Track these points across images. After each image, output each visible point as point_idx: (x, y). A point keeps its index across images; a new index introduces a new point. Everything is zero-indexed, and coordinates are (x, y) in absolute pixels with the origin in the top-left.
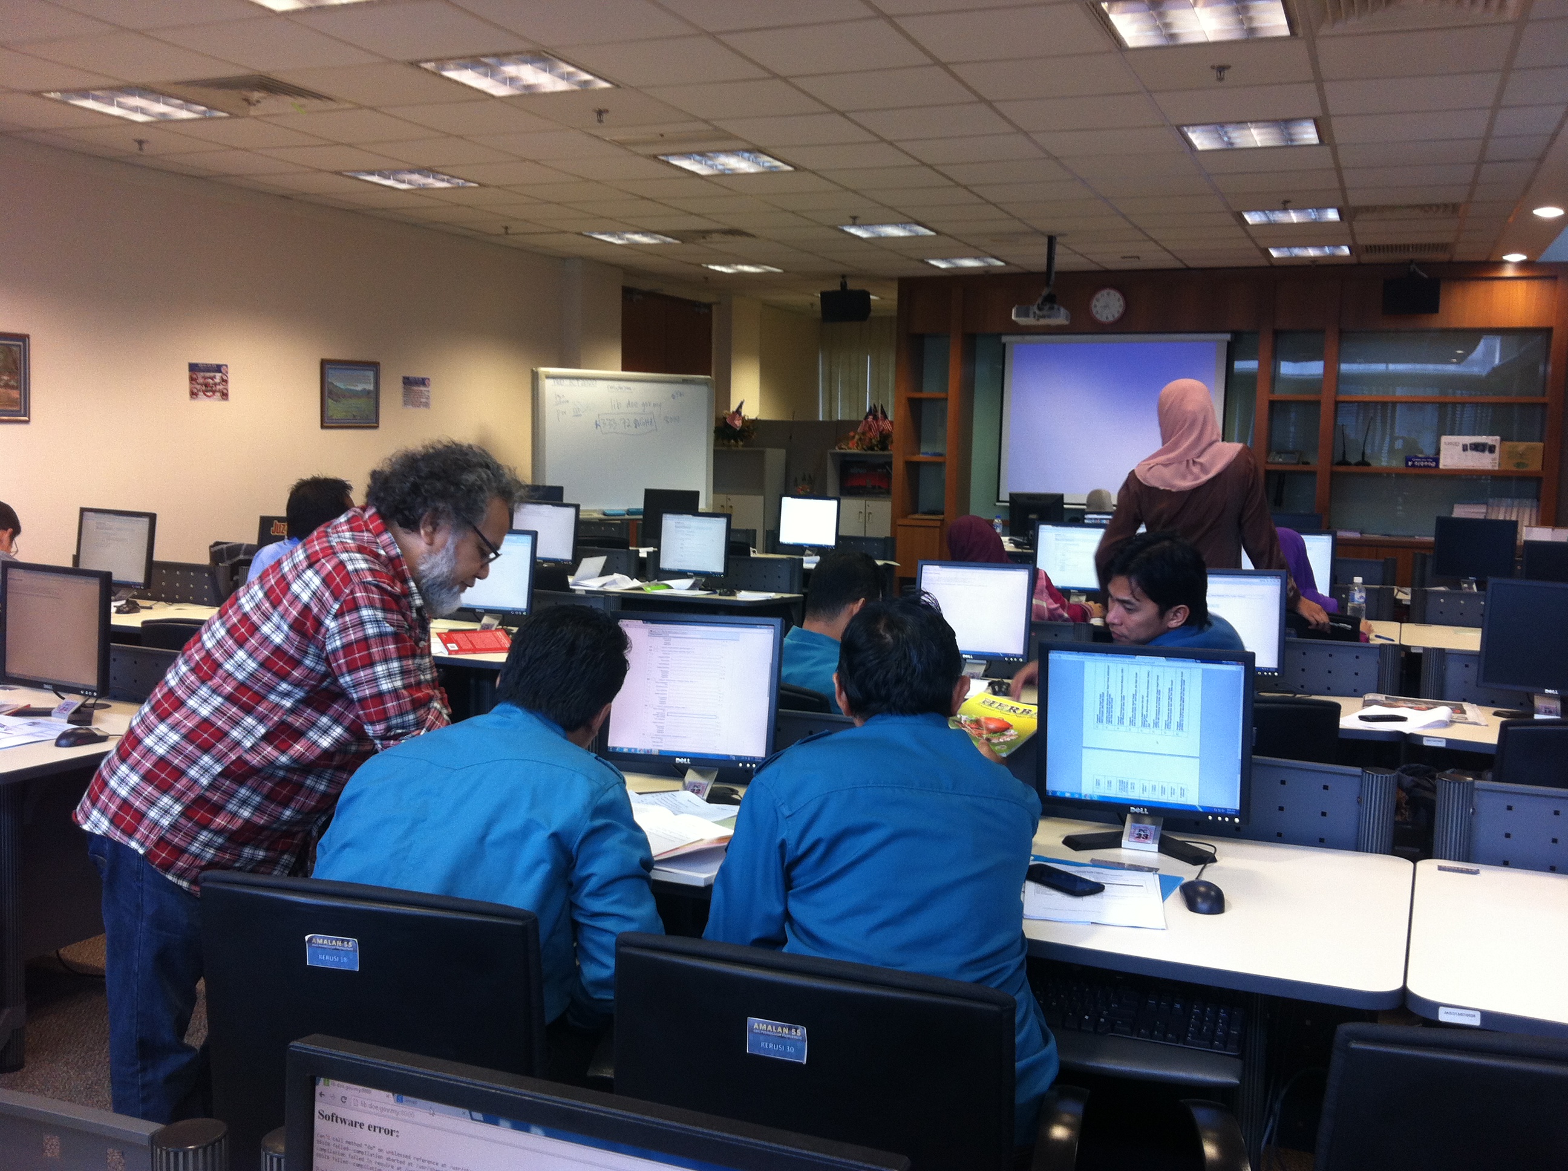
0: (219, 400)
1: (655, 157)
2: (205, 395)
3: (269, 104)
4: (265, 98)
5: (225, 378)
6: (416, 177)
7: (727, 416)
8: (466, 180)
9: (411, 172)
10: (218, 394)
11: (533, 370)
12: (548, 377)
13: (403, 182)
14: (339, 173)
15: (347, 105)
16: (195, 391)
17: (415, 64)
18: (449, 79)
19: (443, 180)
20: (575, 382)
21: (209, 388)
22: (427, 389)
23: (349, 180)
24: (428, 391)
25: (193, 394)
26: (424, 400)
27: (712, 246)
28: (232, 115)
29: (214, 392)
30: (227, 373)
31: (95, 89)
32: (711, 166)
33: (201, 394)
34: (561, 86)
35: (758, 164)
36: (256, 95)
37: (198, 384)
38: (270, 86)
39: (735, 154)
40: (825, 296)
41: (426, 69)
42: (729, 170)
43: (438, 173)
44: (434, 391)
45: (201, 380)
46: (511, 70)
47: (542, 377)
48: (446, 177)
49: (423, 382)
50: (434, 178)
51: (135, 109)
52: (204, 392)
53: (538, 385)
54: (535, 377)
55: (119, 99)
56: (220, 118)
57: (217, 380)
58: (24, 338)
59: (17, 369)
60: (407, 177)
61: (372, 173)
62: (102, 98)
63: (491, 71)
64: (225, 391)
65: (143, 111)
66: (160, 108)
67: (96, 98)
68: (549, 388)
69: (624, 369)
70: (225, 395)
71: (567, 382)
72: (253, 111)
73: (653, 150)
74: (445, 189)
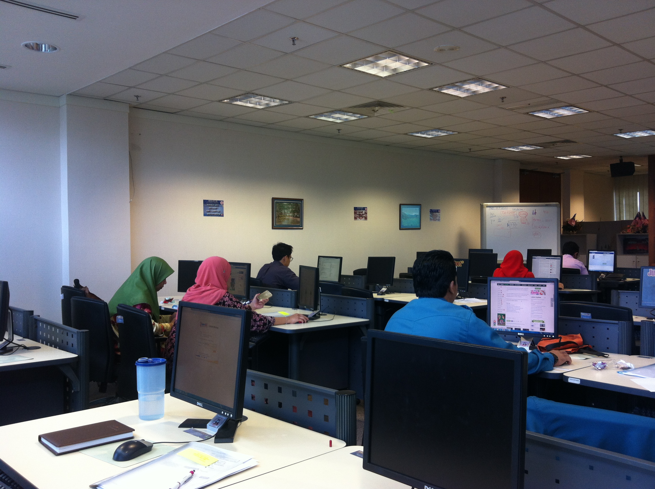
0: (364, 220)
1: (527, 113)
2: (360, 218)
3: (382, 111)
4: (379, 109)
5: (366, 212)
6: (434, 132)
7: (568, 221)
8: (453, 132)
9: (432, 130)
10: (364, 218)
11: (481, 204)
12: (488, 206)
13: (430, 135)
14: (406, 134)
15: (408, 108)
16: (356, 217)
17: (431, 89)
18: (444, 93)
19: (444, 133)
20: (499, 208)
21: (361, 216)
22: (439, 214)
23: (410, 136)
24: (440, 215)
25: (355, 218)
26: (438, 218)
27: (557, 148)
28: (369, 117)
29: (363, 217)
30: (367, 210)
31: (325, 113)
32: (552, 115)
33: (358, 218)
34: (487, 90)
35: (573, 111)
36: (377, 108)
37: (357, 215)
38: (381, 104)
39: (561, 108)
40: (612, 166)
41: (435, 91)
42: (560, 115)
43: (442, 130)
44: (442, 215)
45: (358, 213)
46: (467, 86)
47: (485, 207)
48: (445, 131)
49: (437, 211)
50: (441, 132)
51: (337, 118)
52: (359, 217)
53: (483, 210)
54: (482, 207)
55: (332, 115)
56: (365, 118)
57: (364, 213)
58: (301, 200)
59: (299, 211)
60: (431, 133)
61: (418, 132)
62: (327, 115)
63: (459, 88)
64: (366, 217)
65: (340, 118)
66: (345, 117)
67: (325, 116)
68: (488, 211)
69: (520, 202)
70: (366, 218)
71: (495, 208)
72: (376, 114)
73: (527, 111)
74: (445, 135)
